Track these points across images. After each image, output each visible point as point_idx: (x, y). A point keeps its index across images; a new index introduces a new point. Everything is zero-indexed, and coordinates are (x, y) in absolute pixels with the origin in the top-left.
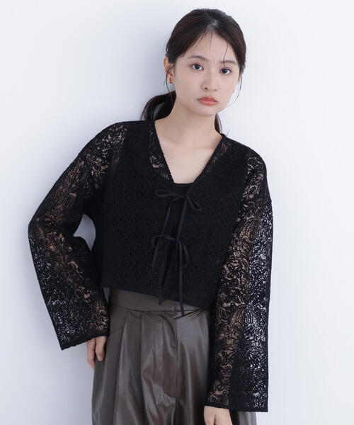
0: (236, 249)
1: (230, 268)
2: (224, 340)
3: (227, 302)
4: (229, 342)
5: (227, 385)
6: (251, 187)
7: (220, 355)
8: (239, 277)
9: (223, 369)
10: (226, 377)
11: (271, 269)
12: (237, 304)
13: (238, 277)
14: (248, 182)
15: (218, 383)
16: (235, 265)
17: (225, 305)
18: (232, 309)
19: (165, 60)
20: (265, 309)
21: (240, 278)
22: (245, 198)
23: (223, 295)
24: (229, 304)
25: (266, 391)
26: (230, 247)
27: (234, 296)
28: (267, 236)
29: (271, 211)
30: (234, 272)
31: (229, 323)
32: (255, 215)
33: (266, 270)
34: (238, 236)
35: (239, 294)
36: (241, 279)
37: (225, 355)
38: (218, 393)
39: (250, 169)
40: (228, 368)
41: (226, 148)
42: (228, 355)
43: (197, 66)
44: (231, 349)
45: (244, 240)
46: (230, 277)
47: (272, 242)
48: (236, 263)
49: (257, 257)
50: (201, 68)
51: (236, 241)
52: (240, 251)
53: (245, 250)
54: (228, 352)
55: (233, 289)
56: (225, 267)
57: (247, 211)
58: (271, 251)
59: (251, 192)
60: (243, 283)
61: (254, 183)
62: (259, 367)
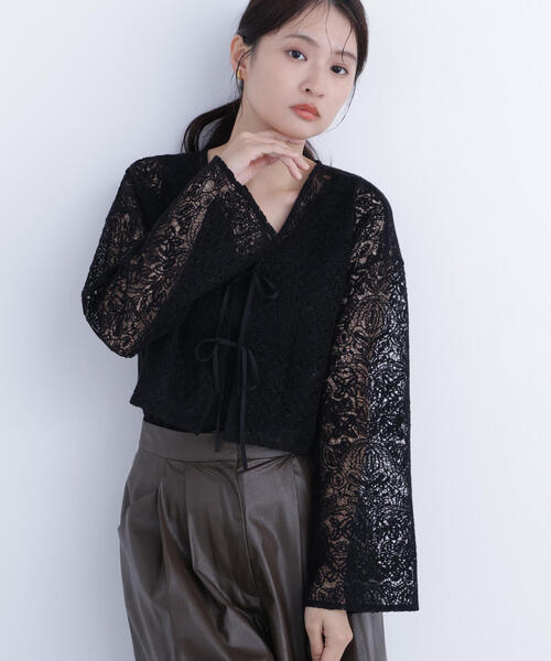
0: (344, 350)
1: (337, 382)
2: (333, 499)
3: (336, 438)
4: (342, 502)
5: (342, 571)
6: (363, 244)
7: (328, 523)
8: (353, 396)
9: (333, 546)
10: (341, 559)
11: (408, 376)
12: (351, 440)
13: (351, 394)
14: (356, 238)
15: (326, 569)
16: (345, 376)
17: (333, 441)
18: (345, 448)
19: (236, 40)
20: (403, 442)
21: (355, 396)
22: (354, 264)
23: (329, 427)
24: (339, 441)
25: (413, 576)
26: (335, 348)
27: (345, 427)
28: (400, 322)
29: (403, 279)
30: (344, 387)
31: (340, 470)
32: (373, 290)
33: (399, 378)
34: (346, 328)
35: (355, 424)
36: (356, 399)
37: (336, 524)
38: (327, 585)
39: (358, 216)
40: (342, 544)
41: (319, 185)
42: (340, 524)
43: (296, 54)
44: (344, 512)
45: (357, 334)
46: (339, 396)
47: (407, 331)
48: (346, 372)
49: (384, 357)
50: (301, 57)
51: (344, 337)
52: (352, 352)
53: (360, 350)
54: (341, 518)
55: (345, 416)
56: (330, 380)
57: (358, 285)
58: (408, 347)
59: (363, 254)
60: (360, 405)
61: (367, 238)
62: (400, 539)
